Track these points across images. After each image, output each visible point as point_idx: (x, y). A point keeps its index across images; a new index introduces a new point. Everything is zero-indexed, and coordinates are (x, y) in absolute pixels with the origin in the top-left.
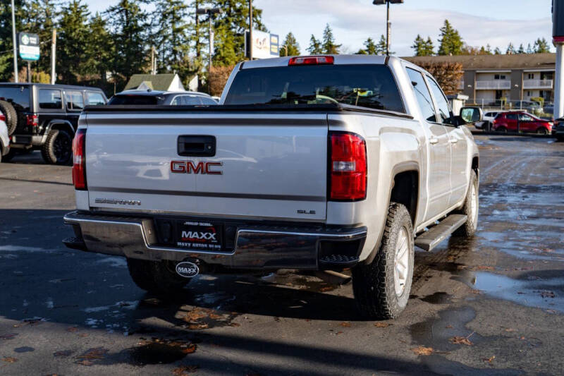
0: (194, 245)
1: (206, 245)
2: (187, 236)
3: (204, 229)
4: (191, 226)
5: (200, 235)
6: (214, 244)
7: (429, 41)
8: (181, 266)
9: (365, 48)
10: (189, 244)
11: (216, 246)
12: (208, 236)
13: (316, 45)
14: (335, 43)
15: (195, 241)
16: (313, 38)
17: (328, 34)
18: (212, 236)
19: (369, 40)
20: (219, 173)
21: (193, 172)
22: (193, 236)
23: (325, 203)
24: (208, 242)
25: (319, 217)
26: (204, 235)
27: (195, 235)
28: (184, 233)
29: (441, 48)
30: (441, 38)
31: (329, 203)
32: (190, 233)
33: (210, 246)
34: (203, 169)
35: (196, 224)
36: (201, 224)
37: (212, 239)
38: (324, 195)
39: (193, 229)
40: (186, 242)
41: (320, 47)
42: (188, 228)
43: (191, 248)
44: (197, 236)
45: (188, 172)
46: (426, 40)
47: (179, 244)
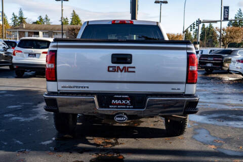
0: (118, 107)
1: (125, 107)
2: (114, 103)
3: (124, 99)
4: (117, 97)
5: (122, 102)
6: (129, 105)
7: (67, 19)
8: (117, 117)
9: (38, 20)
10: (116, 106)
11: (131, 107)
12: (126, 102)
13: (15, 17)
14: (24, 17)
15: (119, 104)
16: (13, 14)
17: (21, 13)
18: (128, 102)
19: (40, 17)
20: (134, 72)
21: (119, 72)
22: (118, 102)
23: (185, 85)
24: (126, 105)
25: (181, 91)
26: (124, 102)
28: (113, 101)
29: (72, 22)
30: (71, 18)
31: (187, 85)
32: (116, 101)
33: (127, 107)
34: (126, 70)
35: (120, 96)
36: (123, 96)
38: (185, 81)
39: (118, 99)
40: (114, 105)
41: (17, 18)
42: (115, 99)
43: (117, 108)
44: (120, 102)
45: (118, 71)
46: (65, 18)
47: (110, 106)
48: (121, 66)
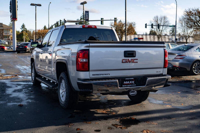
0: (128, 86)
1: (131, 85)
2: (125, 83)
5: (130, 82)
6: (134, 84)
8: (131, 92)
10: (126, 86)
11: (135, 85)
12: (132, 82)
15: (128, 84)
18: (133, 82)
20: (137, 62)
22: (128, 83)
23: (163, 69)
24: (132, 84)
25: (161, 73)
26: (131, 82)
27: (128, 82)
28: (125, 82)
33: (133, 85)
35: (129, 79)
36: (131, 79)
37: (133, 83)
38: (163, 66)
39: (127, 81)
40: (125, 85)
44: (129, 83)
47: (123, 86)
48: (130, 59)
